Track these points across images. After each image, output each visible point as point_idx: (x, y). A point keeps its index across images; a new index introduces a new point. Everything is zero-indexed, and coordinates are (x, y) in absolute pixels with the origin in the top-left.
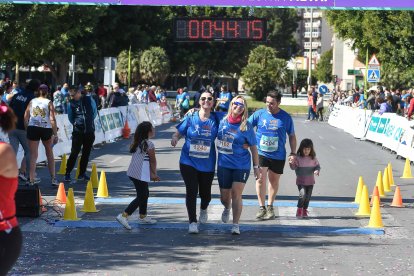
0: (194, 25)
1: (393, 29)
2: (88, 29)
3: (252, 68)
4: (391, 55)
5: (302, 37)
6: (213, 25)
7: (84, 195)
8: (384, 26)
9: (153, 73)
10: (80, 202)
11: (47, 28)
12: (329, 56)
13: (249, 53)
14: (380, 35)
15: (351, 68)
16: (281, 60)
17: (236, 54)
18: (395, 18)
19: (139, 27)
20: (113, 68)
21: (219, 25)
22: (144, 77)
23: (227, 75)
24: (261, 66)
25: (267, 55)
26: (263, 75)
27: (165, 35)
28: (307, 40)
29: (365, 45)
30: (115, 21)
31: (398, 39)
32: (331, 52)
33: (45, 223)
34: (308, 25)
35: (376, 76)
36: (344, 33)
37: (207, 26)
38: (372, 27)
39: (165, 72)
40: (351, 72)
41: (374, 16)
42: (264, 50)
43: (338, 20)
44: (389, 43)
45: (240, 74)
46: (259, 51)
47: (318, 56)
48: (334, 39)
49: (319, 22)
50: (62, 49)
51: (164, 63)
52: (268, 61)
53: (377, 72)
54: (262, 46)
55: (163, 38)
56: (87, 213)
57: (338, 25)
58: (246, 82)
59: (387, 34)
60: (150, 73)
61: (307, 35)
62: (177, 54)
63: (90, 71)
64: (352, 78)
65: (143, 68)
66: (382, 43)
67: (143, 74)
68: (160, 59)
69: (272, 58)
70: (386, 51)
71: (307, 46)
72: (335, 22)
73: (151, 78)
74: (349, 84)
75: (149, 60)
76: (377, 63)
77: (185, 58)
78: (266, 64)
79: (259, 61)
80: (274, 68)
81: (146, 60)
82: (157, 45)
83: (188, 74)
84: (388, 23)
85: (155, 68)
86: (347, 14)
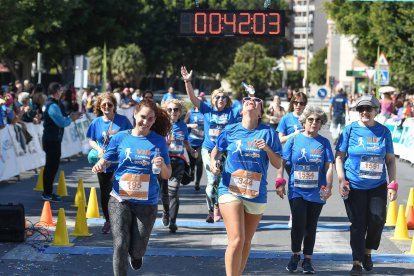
0: (201, 18)
1: (404, 24)
2: (55, 23)
3: (239, 68)
4: (402, 54)
5: (292, 33)
6: (223, 18)
7: (75, 215)
8: (393, 21)
9: (127, 74)
10: (70, 224)
11: (14, 21)
12: (324, 54)
13: (236, 51)
14: (389, 32)
15: (350, 69)
16: (271, 59)
17: (220, 52)
18: (406, 12)
19: (113, 20)
20: (85, 68)
21: (230, 19)
22: (116, 78)
23: (210, 75)
24: (249, 66)
25: (256, 53)
26: (252, 76)
27: (140, 30)
28: (298, 37)
29: (370, 42)
30: (86, 14)
31: (409, 35)
32: (325, 51)
33: (33, 249)
34: (298, 20)
35: (384, 78)
36: (346, 29)
37: (215, 19)
38: (381, 23)
39: (140, 73)
40: (349, 73)
41: (383, 9)
42: (252, 48)
43: (340, 14)
44: (400, 40)
45: (224, 75)
46: (247, 49)
47: (311, 55)
48: (329, 35)
49: (311, 16)
50: (26, 47)
51: (139, 62)
52: (258, 61)
53: (385, 73)
54: (250, 44)
55: (137, 34)
56: (79, 237)
57: (339, 19)
58: (232, 84)
59: (397, 30)
60: (123, 74)
61: (297, 31)
62: (153, 53)
63: (53, 71)
64: (351, 79)
65: (115, 68)
66: (392, 40)
67: (115, 75)
68: (134, 57)
69: (261, 57)
70: (397, 49)
71: (297, 43)
72: (337, 16)
73: (124, 80)
74: (346, 87)
75: (122, 58)
76: (386, 63)
77: (162, 57)
78: (255, 64)
79: (247, 61)
80: (264, 68)
81: (119, 58)
82: (131, 42)
83: (165, 75)
84: (399, 18)
85: (129, 67)
86: (351, 7)
